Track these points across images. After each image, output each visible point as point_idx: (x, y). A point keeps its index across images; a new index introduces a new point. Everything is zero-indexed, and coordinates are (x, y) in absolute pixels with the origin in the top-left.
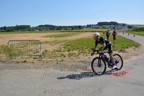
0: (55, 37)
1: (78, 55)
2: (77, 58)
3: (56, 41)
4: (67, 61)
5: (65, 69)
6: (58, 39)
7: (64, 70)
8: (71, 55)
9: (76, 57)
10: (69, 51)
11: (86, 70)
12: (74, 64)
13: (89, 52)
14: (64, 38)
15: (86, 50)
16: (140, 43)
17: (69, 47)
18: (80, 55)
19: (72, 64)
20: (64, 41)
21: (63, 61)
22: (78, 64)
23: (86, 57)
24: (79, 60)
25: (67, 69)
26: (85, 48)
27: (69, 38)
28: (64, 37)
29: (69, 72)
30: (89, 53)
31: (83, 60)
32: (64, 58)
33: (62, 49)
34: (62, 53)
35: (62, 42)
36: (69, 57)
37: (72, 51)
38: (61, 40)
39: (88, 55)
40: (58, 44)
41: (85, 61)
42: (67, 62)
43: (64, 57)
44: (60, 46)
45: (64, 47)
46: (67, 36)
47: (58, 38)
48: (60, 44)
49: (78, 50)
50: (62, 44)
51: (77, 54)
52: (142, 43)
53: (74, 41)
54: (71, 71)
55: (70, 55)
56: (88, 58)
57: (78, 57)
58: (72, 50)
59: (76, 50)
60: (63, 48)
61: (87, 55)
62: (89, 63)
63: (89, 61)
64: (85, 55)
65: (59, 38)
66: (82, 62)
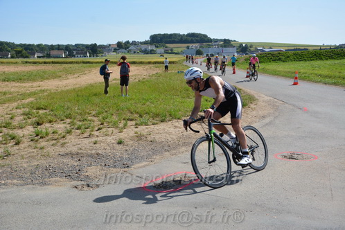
0: (4, 81)
1: (64, 137)
2: (59, 144)
3: (5, 94)
4: (22, 156)
5: (9, 181)
6: (13, 87)
7: (4, 184)
8: (42, 137)
9: (54, 142)
10: (38, 124)
11: (78, 178)
12: (44, 162)
13: (102, 124)
14: (35, 84)
15: (96, 119)
16: (256, 96)
17: (41, 112)
18: (68, 136)
19: (36, 163)
20: (30, 95)
21: (8, 155)
22: (54, 163)
23: (86, 141)
24: (63, 151)
25: (15, 181)
26: (94, 113)
27: (52, 85)
28: (34, 80)
29: (21, 188)
30: (98, 130)
31: (75, 150)
32: (16, 147)
33: (18, 119)
34: (11, 132)
35: (24, 96)
36: (32, 143)
37: (48, 125)
38: (22, 90)
39: (96, 133)
40: (6, 105)
41: (80, 151)
42: (23, 158)
43: (16, 144)
44: (15, 111)
45: (23, 114)
46: (47, 79)
47: (14, 84)
48: (15, 104)
49: (68, 121)
50: (22, 105)
51: (60, 132)
52: (262, 95)
53: (68, 92)
54: (30, 186)
55: (37, 135)
56: (92, 144)
57: (62, 141)
58: (50, 122)
59: (62, 120)
60: (22, 118)
61: (93, 133)
62: (90, 159)
63: (93, 152)
64: (86, 135)
65: (18, 84)
66: (71, 155)
